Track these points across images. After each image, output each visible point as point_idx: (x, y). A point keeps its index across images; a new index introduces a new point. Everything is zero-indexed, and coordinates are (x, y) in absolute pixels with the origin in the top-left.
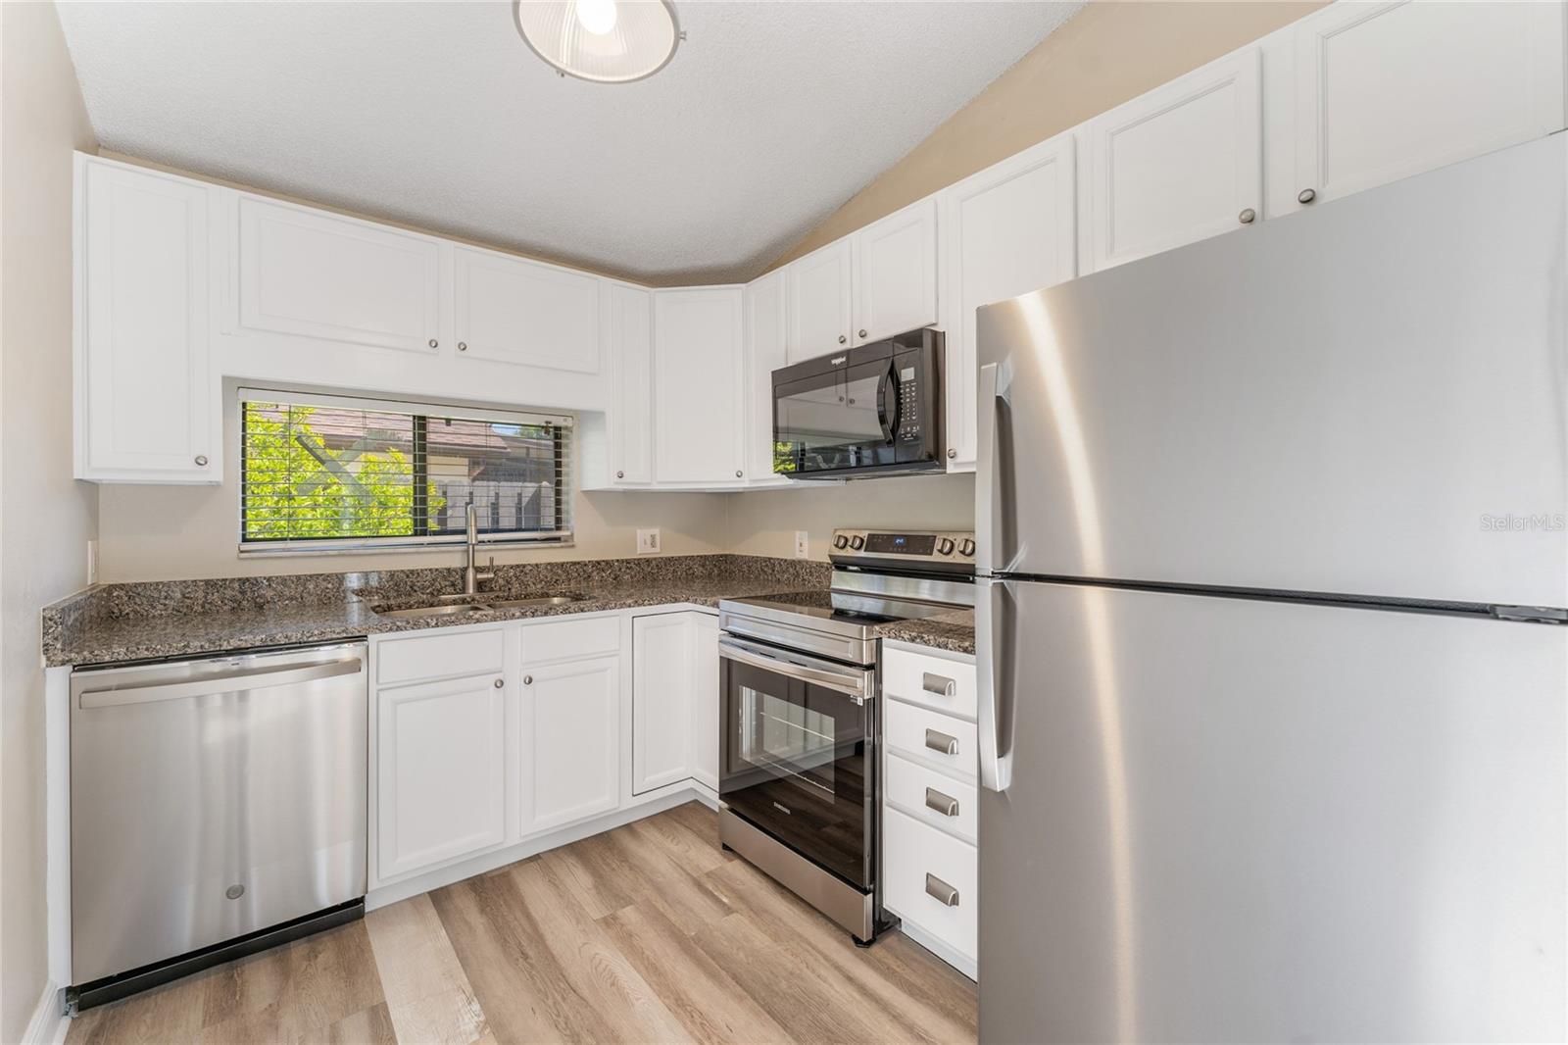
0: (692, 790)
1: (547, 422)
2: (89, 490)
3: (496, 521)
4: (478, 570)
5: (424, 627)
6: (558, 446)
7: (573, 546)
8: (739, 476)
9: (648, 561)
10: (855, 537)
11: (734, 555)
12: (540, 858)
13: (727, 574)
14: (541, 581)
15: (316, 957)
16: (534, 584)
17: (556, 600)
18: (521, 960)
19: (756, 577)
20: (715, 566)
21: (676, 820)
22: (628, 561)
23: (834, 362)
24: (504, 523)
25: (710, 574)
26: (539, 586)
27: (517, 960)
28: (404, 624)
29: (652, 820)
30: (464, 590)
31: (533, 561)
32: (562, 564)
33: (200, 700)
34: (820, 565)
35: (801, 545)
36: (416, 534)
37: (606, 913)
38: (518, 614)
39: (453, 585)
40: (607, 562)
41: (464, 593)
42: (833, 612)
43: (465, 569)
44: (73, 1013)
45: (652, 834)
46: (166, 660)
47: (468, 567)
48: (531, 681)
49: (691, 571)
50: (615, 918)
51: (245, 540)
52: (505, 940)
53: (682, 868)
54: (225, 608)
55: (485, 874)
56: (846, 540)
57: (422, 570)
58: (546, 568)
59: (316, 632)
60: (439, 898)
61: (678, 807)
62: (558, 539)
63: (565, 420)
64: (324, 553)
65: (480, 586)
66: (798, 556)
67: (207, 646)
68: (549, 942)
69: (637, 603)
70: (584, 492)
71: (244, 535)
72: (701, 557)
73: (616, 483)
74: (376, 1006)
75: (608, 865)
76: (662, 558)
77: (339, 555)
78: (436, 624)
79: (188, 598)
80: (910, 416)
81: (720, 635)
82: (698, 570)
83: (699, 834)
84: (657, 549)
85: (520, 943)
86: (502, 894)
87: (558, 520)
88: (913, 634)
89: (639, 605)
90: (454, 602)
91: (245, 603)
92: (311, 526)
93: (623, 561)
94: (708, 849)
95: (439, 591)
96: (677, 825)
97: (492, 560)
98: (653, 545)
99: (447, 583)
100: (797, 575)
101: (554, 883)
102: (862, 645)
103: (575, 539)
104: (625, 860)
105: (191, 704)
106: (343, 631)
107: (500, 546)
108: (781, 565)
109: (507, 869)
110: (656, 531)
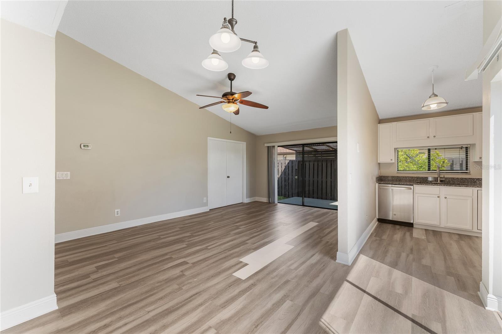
1: (461, 147)
2: (379, 164)
4: (441, 178)
5: (423, 185)
7: (470, 174)
12: (450, 233)
14: (459, 181)
16: (457, 182)
30: (437, 182)
31: (457, 177)
32: (466, 178)
33: (392, 189)
36: (428, 170)
38: (443, 185)
43: (438, 178)
48: (446, 198)
51: (398, 170)
55: (437, 231)
58: (460, 179)
62: (467, 173)
63: (469, 145)
65: (441, 181)
70: (474, 162)
73: (479, 160)
78: (425, 185)
86: (439, 235)
87: (466, 168)
97: (444, 176)
99: (434, 180)
101: (451, 238)
105: (391, 190)
107: (447, 173)
109: (441, 232)
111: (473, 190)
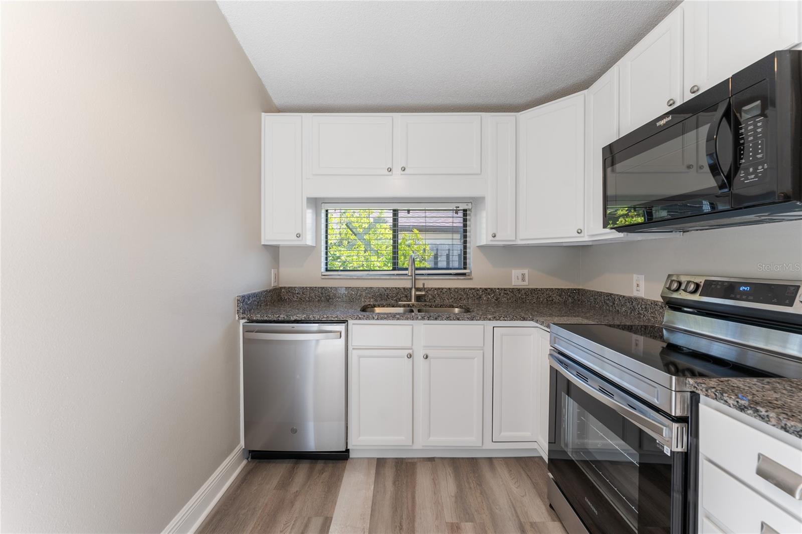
0: (535, 450)
1: (456, 207)
2: (272, 249)
3: (436, 263)
4: (418, 289)
5: (372, 319)
6: (465, 220)
7: (471, 279)
8: (579, 233)
9: (519, 290)
10: (689, 282)
11: (584, 290)
12: (434, 461)
13: (580, 303)
14: (452, 298)
15: (323, 473)
16: (448, 299)
17: (457, 310)
18: (398, 528)
19: (600, 308)
20: (570, 296)
21: (522, 468)
22: (505, 290)
23: (658, 124)
24: (440, 265)
25: (565, 302)
26: (450, 301)
27: (396, 527)
28: (362, 316)
29: (506, 459)
30: (410, 300)
31: (448, 286)
32: (464, 289)
34: (655, 303)
35: (638, 285)
36: (393, 270)
37: (455, 521)
38: (420, 317)
39: (406, 297)
40: (491, 289)
41: (410, 301)
42: (665, 345)
43: (411, 289)
44: (249, 459)
45: (502, 472)
46: (270, 322)
47: (412, 288)
48: (427, 357)
49: (551, 299)
50: (458, 528)
52: (396, 508)
53: (515, 510)
54: (316, 300)
55: (405, 459)
56: (680, 284)
57: (392, 288)
58: (455, 291)
59: (325, 316)
60: (381, 463)
61: (527, 457)
62: (464, 274)
63: (467, 205)
64: (352, 277)
65: (418, 298)
66: (635, 294)
67: (285, 317)
68: (416, 525)
69: (495, 318)
70: (478, 246)
71: (327, 268)
72: (558, 289)
73: (492, 241)
74: (328, 517)
75: (469, 483)
76: (529, 289)
77: (357, 279)
78: (377, 318)
79: (305, 294)
80: (754, 156)
81: (550, 349)
82: (557, 299)
83: (535, 485)
84: (526, 283)
85: (402, 516)
86: (407, 476)
87: (465, 264)
88: (742, 402)
89: (497, 320)
90: (404, 306)
91: (323, 298)
92: (374, 265)
93: (502, 289)
94: (538, 502)
95: (399, 299)
96: (523, 472)
97: (424, 284)
98: (523, 280)
99: (404, 296)
100: (634, 309)
101: (435, 483)
102: (671, 393)
103: (473, 275)
104: (480, 485)
106: (336, 317)
107: (430, 277)
108: (620, 300)
109: (416, 460)
110: (526, 272)
111: (484, 327)
